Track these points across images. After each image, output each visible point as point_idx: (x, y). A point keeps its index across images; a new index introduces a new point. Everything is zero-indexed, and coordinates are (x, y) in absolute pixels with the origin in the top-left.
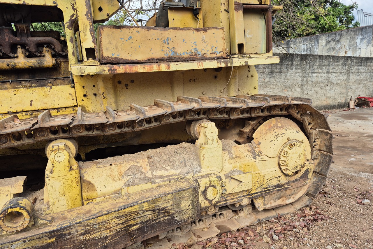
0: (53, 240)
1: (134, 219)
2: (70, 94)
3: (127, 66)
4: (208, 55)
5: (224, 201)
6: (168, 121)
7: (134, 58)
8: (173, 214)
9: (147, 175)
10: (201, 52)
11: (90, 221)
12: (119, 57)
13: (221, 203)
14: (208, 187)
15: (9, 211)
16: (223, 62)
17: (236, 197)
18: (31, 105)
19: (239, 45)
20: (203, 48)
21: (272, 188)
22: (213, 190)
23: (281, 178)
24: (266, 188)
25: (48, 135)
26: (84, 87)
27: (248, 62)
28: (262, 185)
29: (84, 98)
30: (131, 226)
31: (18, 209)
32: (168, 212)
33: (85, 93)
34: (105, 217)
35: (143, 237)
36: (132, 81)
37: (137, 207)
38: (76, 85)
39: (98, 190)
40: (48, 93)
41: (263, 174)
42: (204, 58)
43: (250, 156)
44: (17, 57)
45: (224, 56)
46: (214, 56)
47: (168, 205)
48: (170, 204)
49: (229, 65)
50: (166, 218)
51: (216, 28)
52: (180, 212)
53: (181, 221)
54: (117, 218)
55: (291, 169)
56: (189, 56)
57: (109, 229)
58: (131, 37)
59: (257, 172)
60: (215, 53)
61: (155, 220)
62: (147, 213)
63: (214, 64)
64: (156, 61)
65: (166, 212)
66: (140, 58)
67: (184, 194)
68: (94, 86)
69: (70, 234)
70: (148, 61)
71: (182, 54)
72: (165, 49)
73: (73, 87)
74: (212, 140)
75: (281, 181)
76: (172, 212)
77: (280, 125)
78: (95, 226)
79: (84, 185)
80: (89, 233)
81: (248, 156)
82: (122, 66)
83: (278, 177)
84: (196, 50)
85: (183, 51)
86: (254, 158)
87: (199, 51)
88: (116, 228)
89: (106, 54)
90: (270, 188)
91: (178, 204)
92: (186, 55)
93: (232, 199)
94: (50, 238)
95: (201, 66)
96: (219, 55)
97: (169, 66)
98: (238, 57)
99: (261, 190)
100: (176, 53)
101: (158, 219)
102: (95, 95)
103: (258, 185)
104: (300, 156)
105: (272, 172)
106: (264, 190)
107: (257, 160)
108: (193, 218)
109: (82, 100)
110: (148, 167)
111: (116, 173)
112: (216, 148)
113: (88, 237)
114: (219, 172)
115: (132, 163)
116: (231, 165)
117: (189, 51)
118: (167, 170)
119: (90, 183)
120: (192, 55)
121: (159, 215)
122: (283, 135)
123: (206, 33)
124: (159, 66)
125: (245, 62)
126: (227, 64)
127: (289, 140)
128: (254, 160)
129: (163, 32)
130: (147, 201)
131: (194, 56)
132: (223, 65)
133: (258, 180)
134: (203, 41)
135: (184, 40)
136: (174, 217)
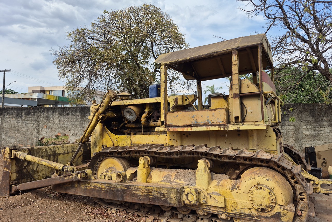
0: (126, 188)
1: (151, 193)
2: (165, 138)
3: (174, 128)
4: (215, 123)
5: (208, 209)
6: (184, 156)
7: (178, 125)
8: (167, 198)
9: (171, 180)
10: (211, 122)
11: (137, 187)
12: (172, 124)
13: (207, 210)
14: (189, 193)
15: (118, 174)
16: (222, 127)
17: (216, 210)
18: (153, 142)
19: (235, 117)
20: (213, 119)
21: (244, 215)
22: (192, 196)
23: (252, 210)
24: (240, 213)
25: (143, 153)
26: (170, 136)
27: (239, 128)
28: (236, 210)
29: (170, 141)
30: (150, 195)
31: (120, 174)
32: (165, 196)
33: (170, 138)
34: (141, 187)
35: (154, 203)
36: (190, 134)
37: (152, 188)
38: (168, 135)
39: (152, 179)
40: (158, 137)
41: (236, 202)
42: (212, 125)
43: (230, 187)
44: (158, 121)
45: (224, 124)
46: (218, 123)
47: (165, 193)
48: (166, 193)
49: (226, 129)
50: (164, 198)
51: (220, 108)
52: (170, 199)
53: (170, 203)
54: (145, 189)
55: (256, 205)
56: (204, 123)
57: (142, 192)
58: (177, 116)
59: (232, 199)
60: (219, 122)
61: (159, 197)
62: (156, 192)
63: (216, 128)
64: (187, 126)
65: (163, 195)
66: (180, 125)
67: (172, 190)
68: (174, 136)
69: (131, 188)
70: (183, 126)
71: (200, 123)
72: (192, 120)
73: (167, 135)
74: (201, 170)
75: (253, 213)
76: (167, 197)
77: (258, 172)
78: (138, 189)
79: (149, 176)
80: (136, 191)
81: (229, 187)
82: (172, 128)
83: (249, 209)
84: (208, 120)
85: (201, 121)
86: (231, 189)
87: (210, 121)
88: (144, 193)
89: (168, 123)
90: (242, 214)
91: (170, 194)
92: (202, 123)
93: (214, 210)
94: (126, 187)
95: (209, 129)
96: (221, 123)
97: (192, 128)
98: (233, 125)
99: (235, 213)
100: (197, 122)
101: (160, 197)
102: (174, 139)
103: (233, 208)
104: (264, 198)
105: (244, 203)
106: (237, 214)
107: (233, 191)
108: (176, 205)
109: (169, 142)
110: (174, 177)
111: (161, 175)
112: (203, 175)
113: (135, 192)
114: (204, 190)
115: (169, 173)
116: (214, 189)
117: (204, 121)
118: (181, 180)
119: (151, 176)
120: (206, 123)
121: (160, 195)
122: (254, 179)
123: (215, 112)
124: (187, 128)
125: (238, 128)
126: (225, 128)
127: (259, 184)
128: (231, 190)
129: (192, 113)
130: (156, 187)
131: (207, 124)
132: (222, 129)
133: (233, 205)
134: (213, 116)
135: (202, 116)
136: (167, 200)
